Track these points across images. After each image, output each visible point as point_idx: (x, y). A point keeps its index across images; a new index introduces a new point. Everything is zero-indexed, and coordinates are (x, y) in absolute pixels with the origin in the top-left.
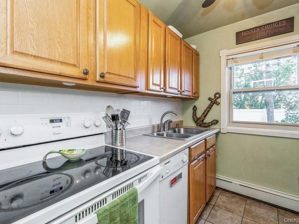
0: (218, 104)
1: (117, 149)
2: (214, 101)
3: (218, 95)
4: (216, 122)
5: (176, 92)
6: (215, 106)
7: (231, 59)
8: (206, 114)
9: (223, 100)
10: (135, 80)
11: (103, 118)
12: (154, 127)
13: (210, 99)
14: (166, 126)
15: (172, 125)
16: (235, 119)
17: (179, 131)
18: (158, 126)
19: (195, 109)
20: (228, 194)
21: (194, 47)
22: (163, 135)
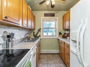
0: (40, 31)
1: (9, 50)
2: (39, 30)
3: (40, 29)
4: (40, 36)
5: (30, 27)
6: (39, 32)
7: (43, 20)
8: (37, 34)
9: (41, 30)
10: (19, 22)
11: (1, 37)
12: (22, 39)
13: (38, 30)
14: (26, 38)
15: (28, 38)
16: (44, 35)
17: (30, 40)
18: (23, 38)
19: (34, 33)
20: (43, 54)
21: (34, 14)
22: (26, 41)
